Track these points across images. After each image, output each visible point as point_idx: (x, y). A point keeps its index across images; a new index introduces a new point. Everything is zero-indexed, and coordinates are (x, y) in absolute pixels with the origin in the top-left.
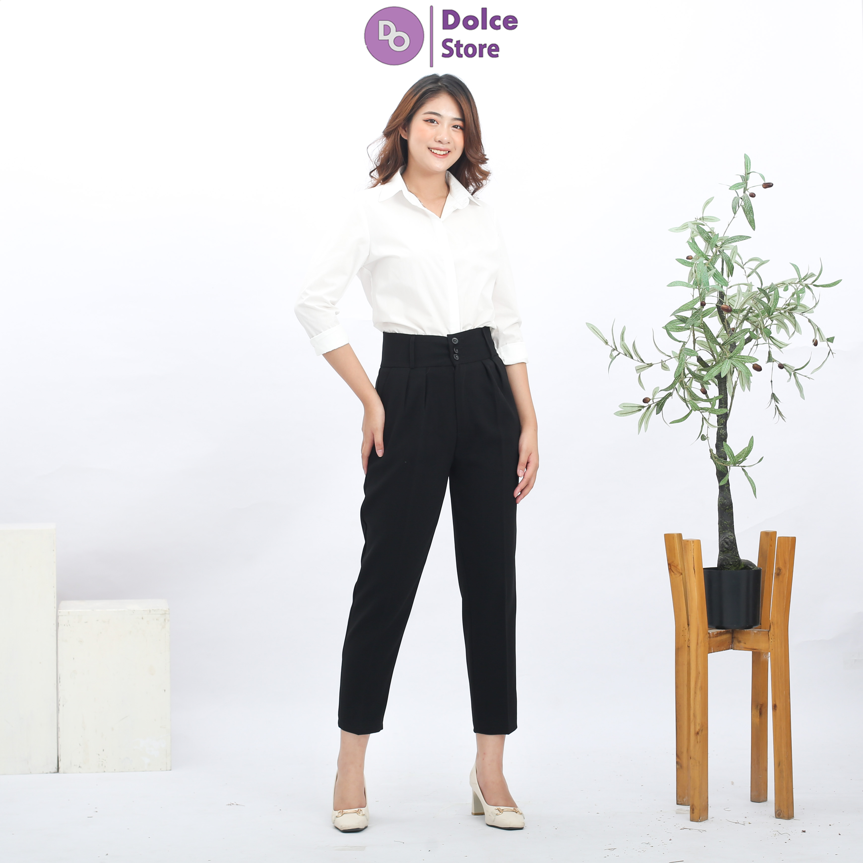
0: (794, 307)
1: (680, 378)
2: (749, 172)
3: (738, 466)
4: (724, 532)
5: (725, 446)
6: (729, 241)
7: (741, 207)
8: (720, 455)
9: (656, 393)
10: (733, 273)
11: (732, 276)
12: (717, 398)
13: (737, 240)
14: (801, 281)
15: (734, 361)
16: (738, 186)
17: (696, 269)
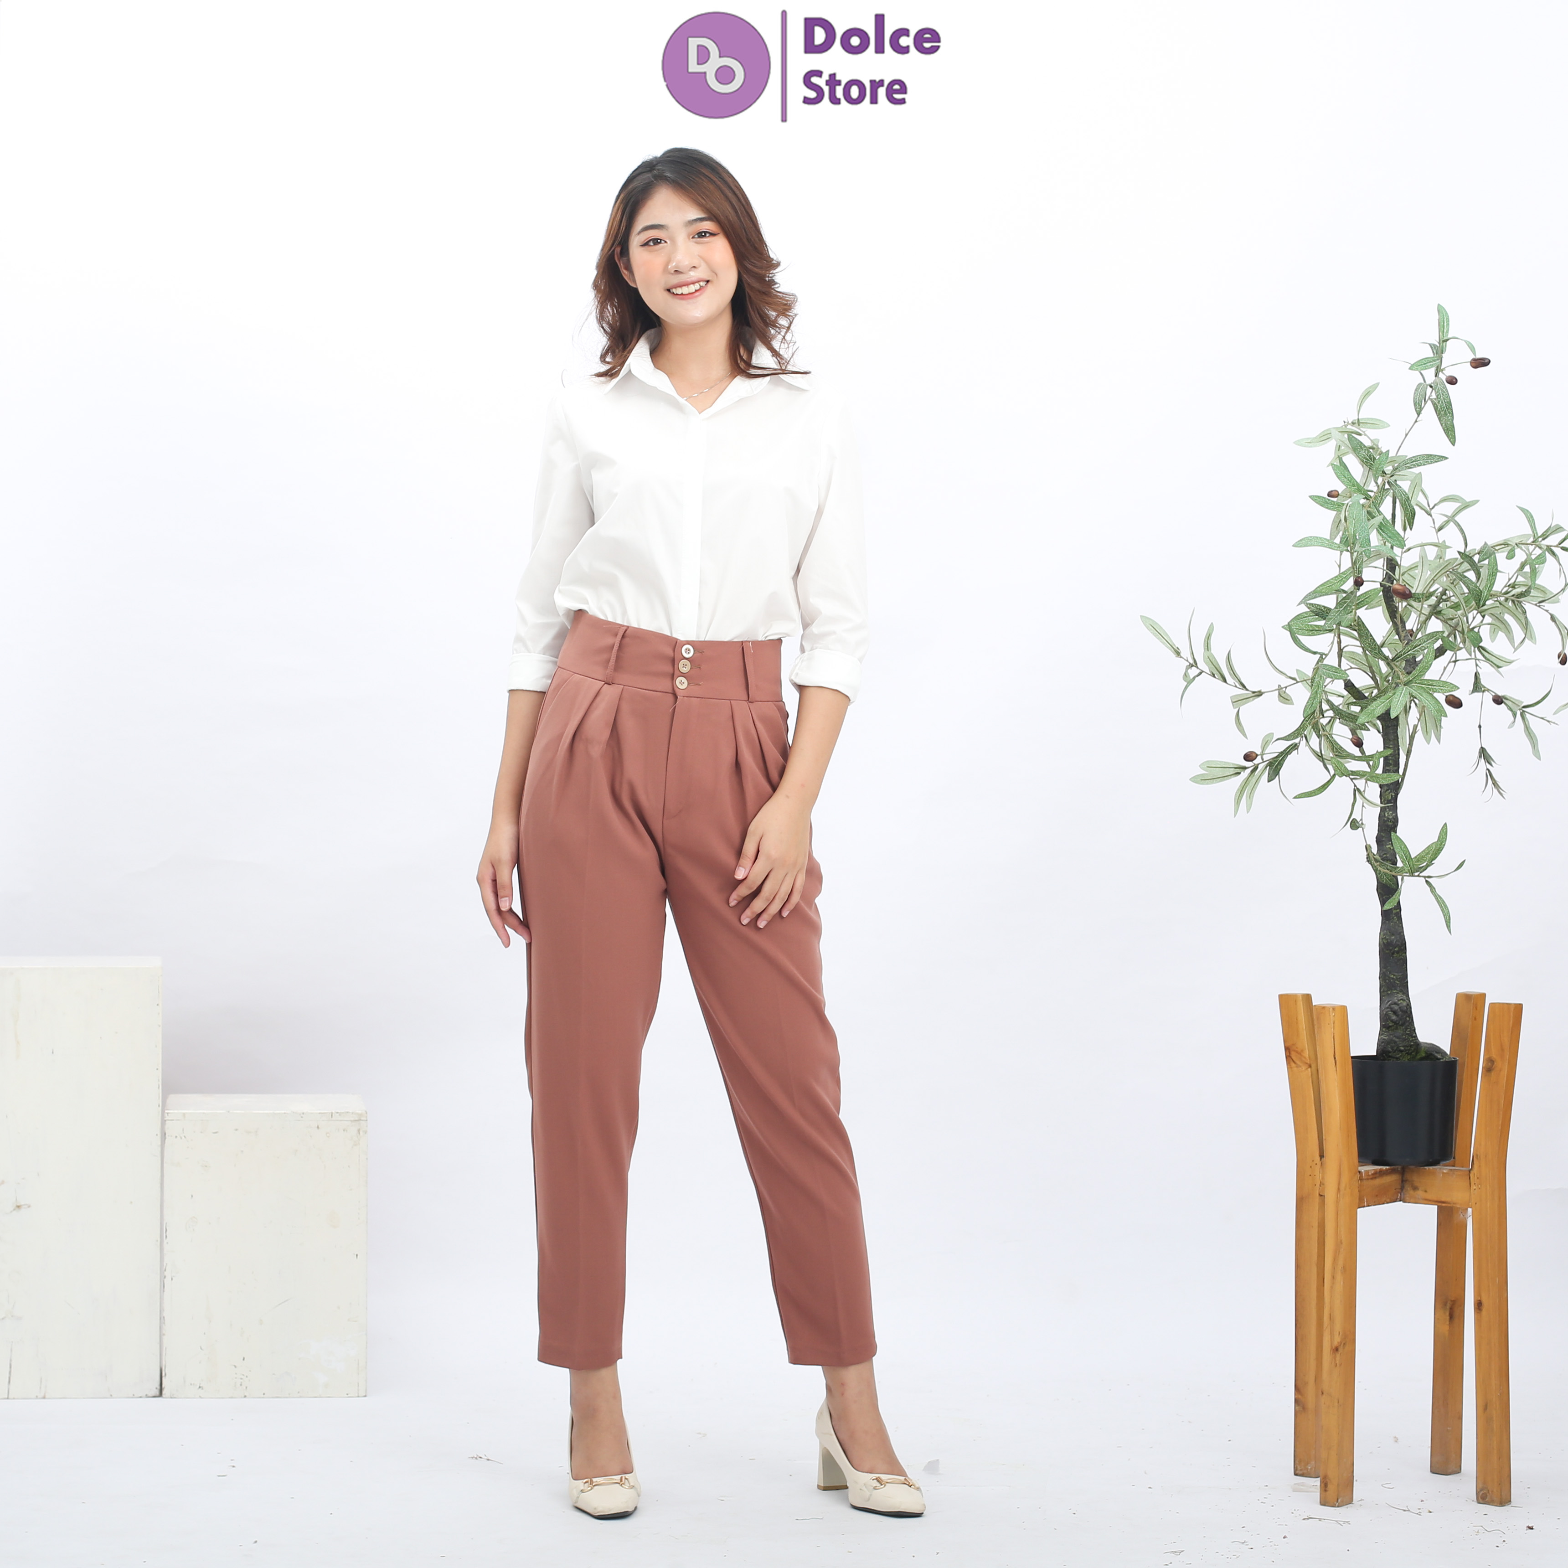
0: (1525, 591)
1: (1313, 718)
2: (1445, 338)
3: (1418, 876)
4: (1389, 992)
5: (1394, 839)
6: (1407, 465)
7: (1429, 402)
8: (1385, 856)
9: (1268, 743)
10: (1413, 523)
11: (1411, 529)
12: (1382, 755)
13: (1421, 462)
14: (1537, 541)
15: (1414, 689)
16: (1425, 364)
17: (1347, 515)
